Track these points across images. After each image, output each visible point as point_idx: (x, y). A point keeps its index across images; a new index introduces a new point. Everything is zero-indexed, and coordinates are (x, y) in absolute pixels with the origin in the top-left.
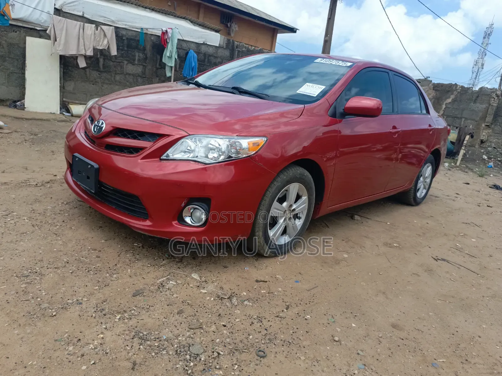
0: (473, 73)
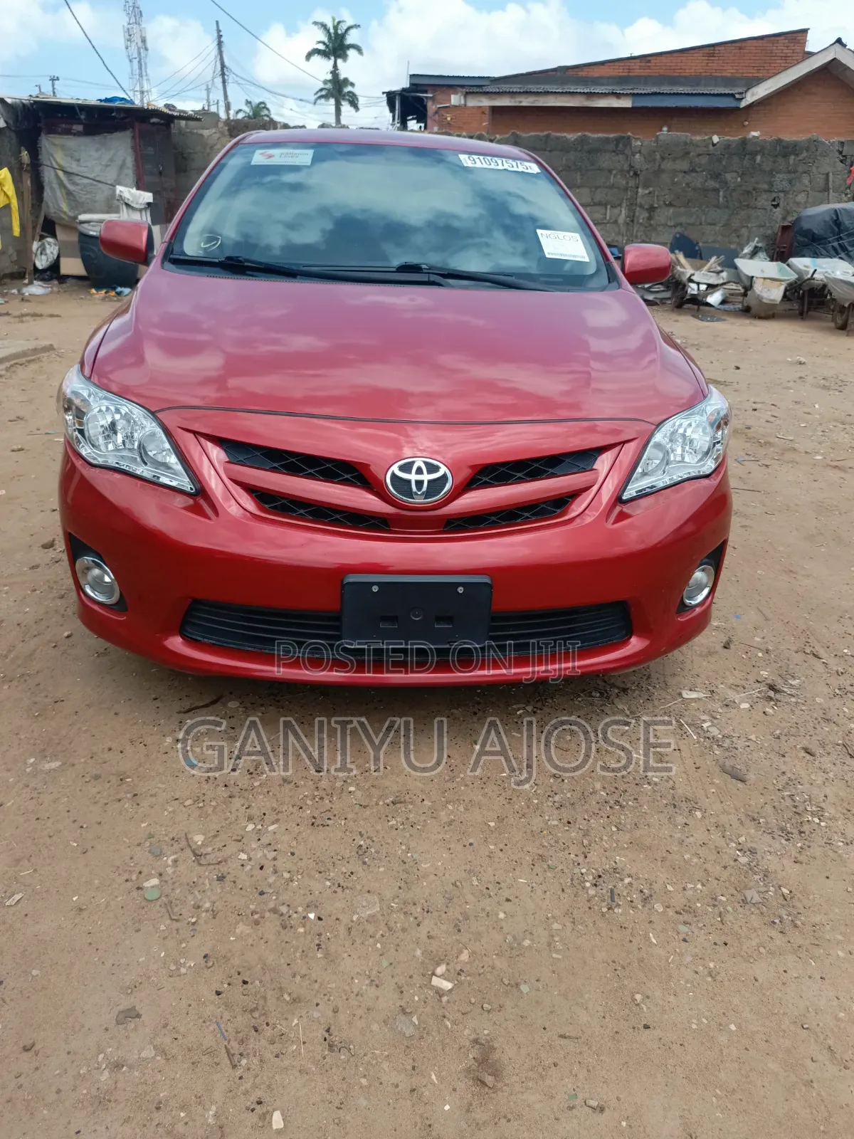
0: (131, 61)
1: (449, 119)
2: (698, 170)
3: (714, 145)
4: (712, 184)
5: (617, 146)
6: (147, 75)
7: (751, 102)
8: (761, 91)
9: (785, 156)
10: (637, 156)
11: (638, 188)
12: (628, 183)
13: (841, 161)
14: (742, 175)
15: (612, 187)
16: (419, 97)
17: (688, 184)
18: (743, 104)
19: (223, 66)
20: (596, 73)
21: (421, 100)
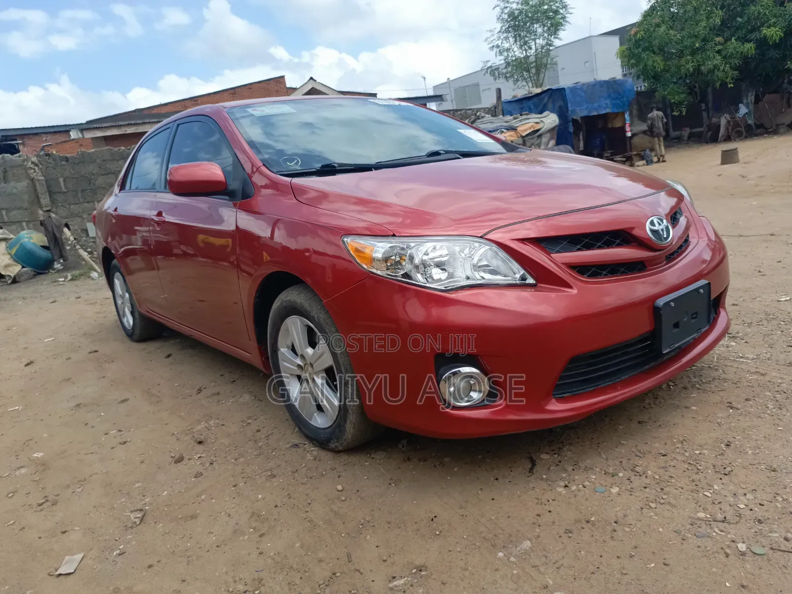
16: (9, 144)
20: (155, 111)
21: (12, 145)
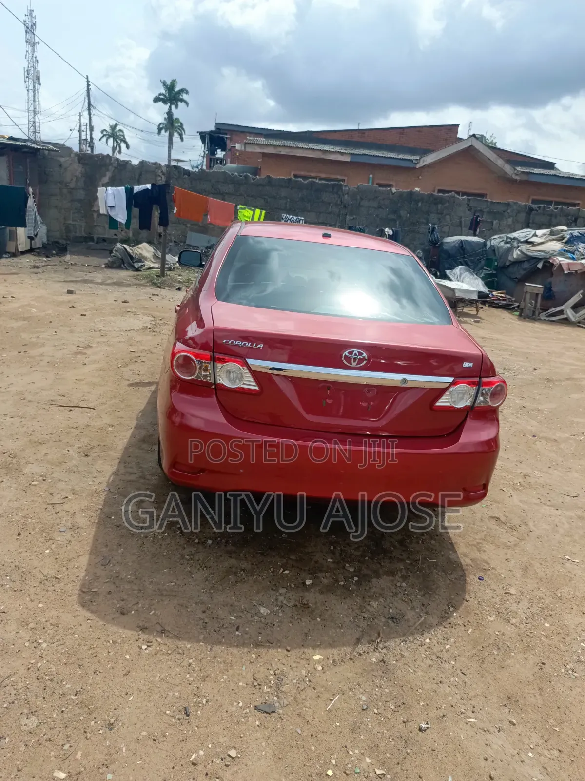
0: (28, 91)
1: (238, 154)
2: (383, 207)
3: (393, 194)
4: (392, 216)
5: (333, 189)
6: (38, 101)
7: (423, 165)
8: (429, 159)
9: (436, 204)
10: (346, 196)
11: (346, 215)
12: (340, 211)
13: (469, 210)
14: (410, 213)
15: (329, 213)
16: (221, 137)
17: (377, 216)
18: (418, 166)
19: (89, 104)
21: (223, 139)
